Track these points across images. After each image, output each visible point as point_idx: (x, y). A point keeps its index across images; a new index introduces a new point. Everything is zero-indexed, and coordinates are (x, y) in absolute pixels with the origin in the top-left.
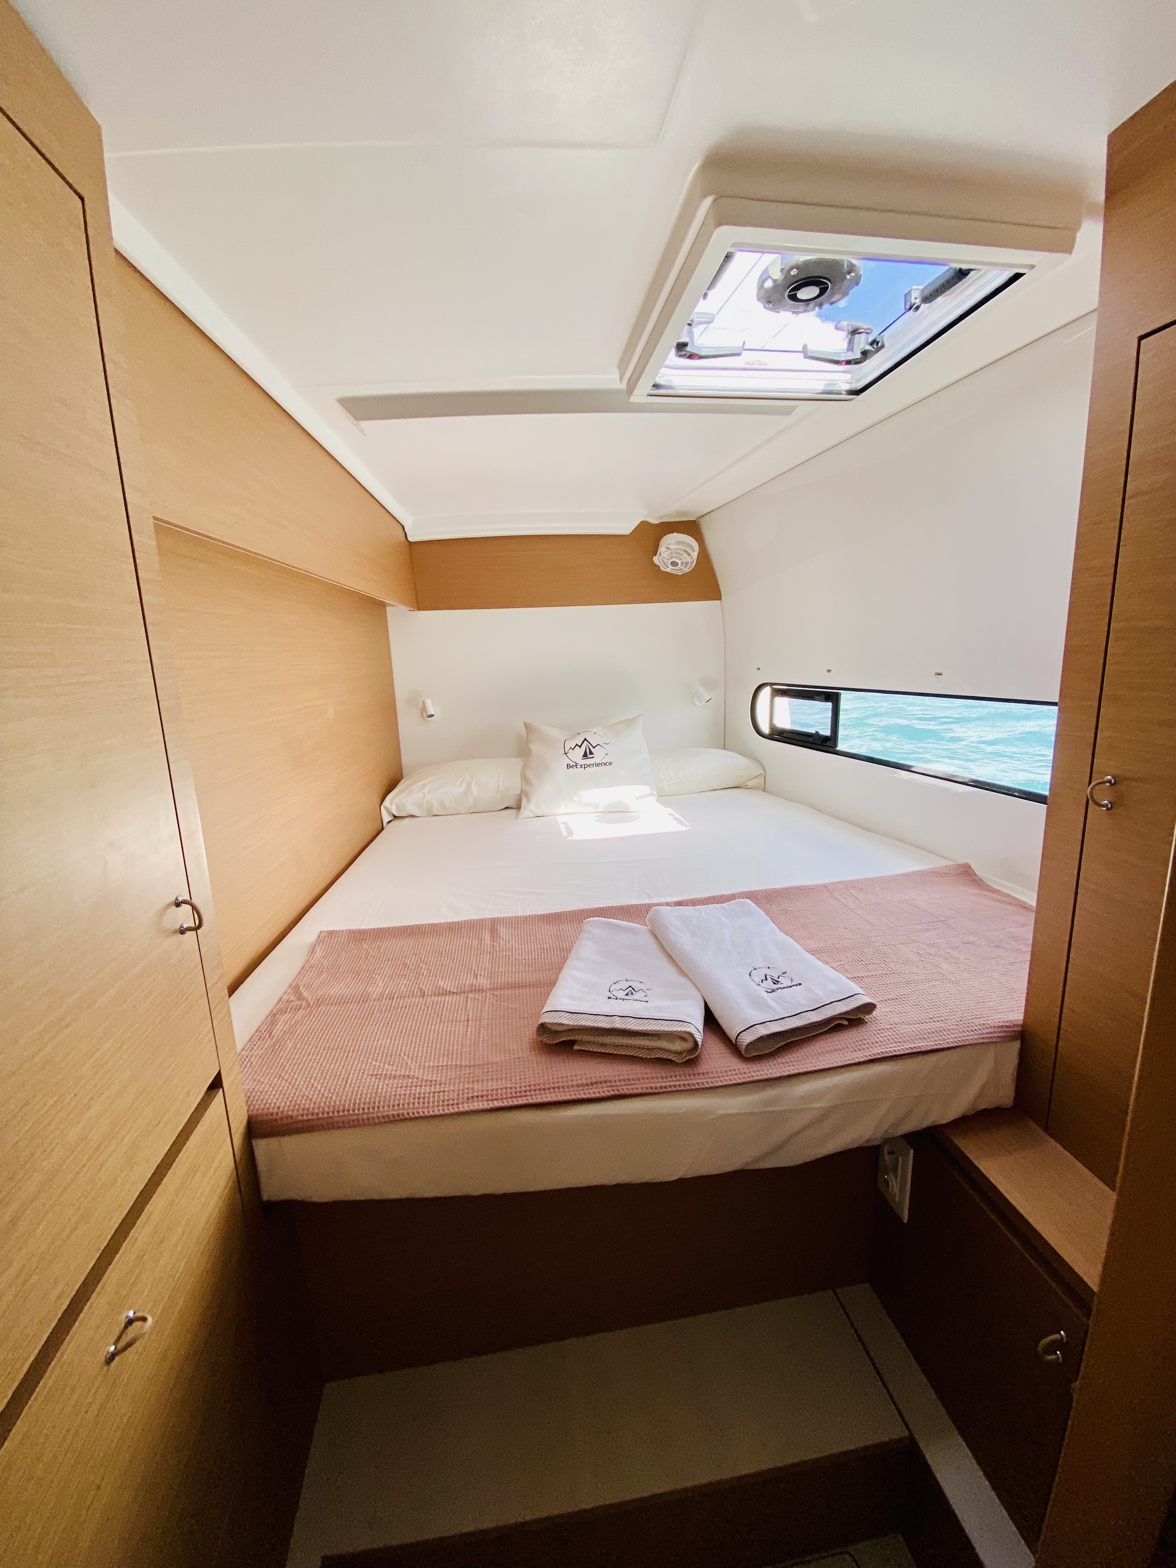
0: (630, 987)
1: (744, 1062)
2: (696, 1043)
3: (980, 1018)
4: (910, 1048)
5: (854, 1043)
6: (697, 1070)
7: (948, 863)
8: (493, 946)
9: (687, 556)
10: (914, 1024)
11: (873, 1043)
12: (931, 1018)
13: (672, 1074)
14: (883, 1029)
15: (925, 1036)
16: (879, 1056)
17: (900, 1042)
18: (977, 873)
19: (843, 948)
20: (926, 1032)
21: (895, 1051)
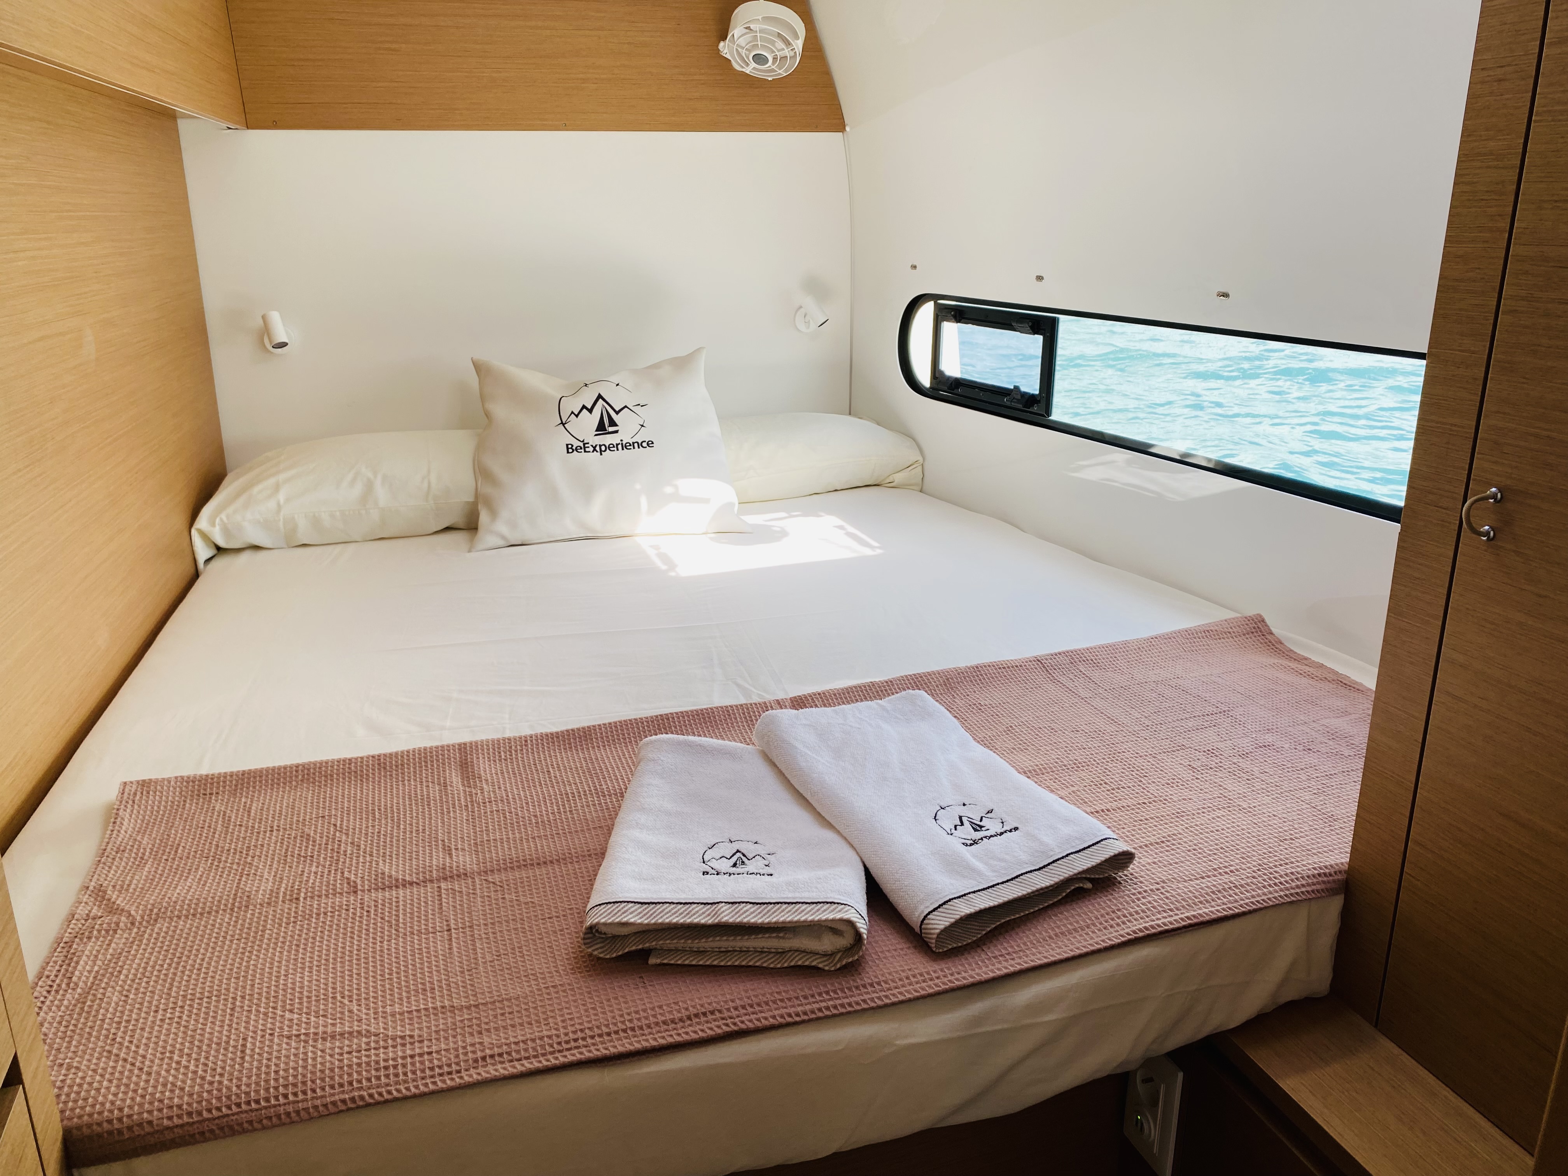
0: (738, 851)
1: (935, 960)
2: (858, 936)
3: (1286, 864)
4: (1188, 918)
5: (1102, 916)
6: (861, 979)
7: (1230, 615)
8: (471, 795)
9: (784, 46)
10: (1191, 880)
11: (1131, 915)
12: (1215, 870)
13: (822, 989)
14: (1145, 891)
15: (1208, 898)
16: (1141, 934)
17: (1171, 910)
18: (1274, 630)
19: (1075, 764)
20: (1209, 891)
21: (1165, 924)
